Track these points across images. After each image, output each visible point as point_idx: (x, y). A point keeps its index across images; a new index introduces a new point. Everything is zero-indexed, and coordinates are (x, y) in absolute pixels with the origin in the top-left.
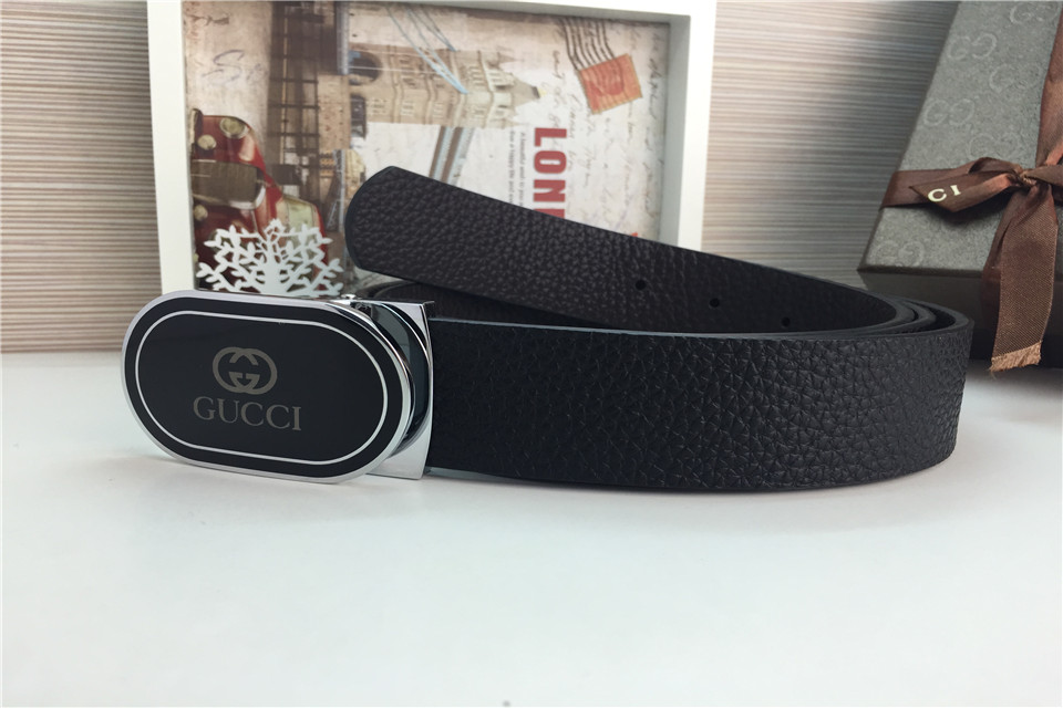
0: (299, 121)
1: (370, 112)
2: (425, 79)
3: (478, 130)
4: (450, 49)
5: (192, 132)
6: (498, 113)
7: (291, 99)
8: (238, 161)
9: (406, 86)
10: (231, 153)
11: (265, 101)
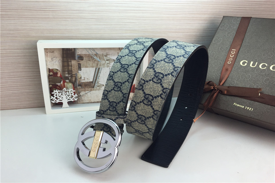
0: (68, 69)
1: (82, 66)
2: (92, 59)
3: (103, 68)
4: (97, 54)
5: (48, 73)
6: (107, 65)
7: (67, 65)
8: (57, 76)
9: (88, 61)
10: (56, 75)
11: (62, 66)
